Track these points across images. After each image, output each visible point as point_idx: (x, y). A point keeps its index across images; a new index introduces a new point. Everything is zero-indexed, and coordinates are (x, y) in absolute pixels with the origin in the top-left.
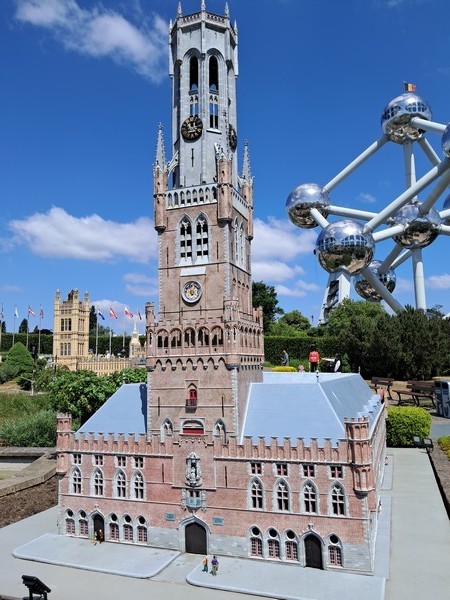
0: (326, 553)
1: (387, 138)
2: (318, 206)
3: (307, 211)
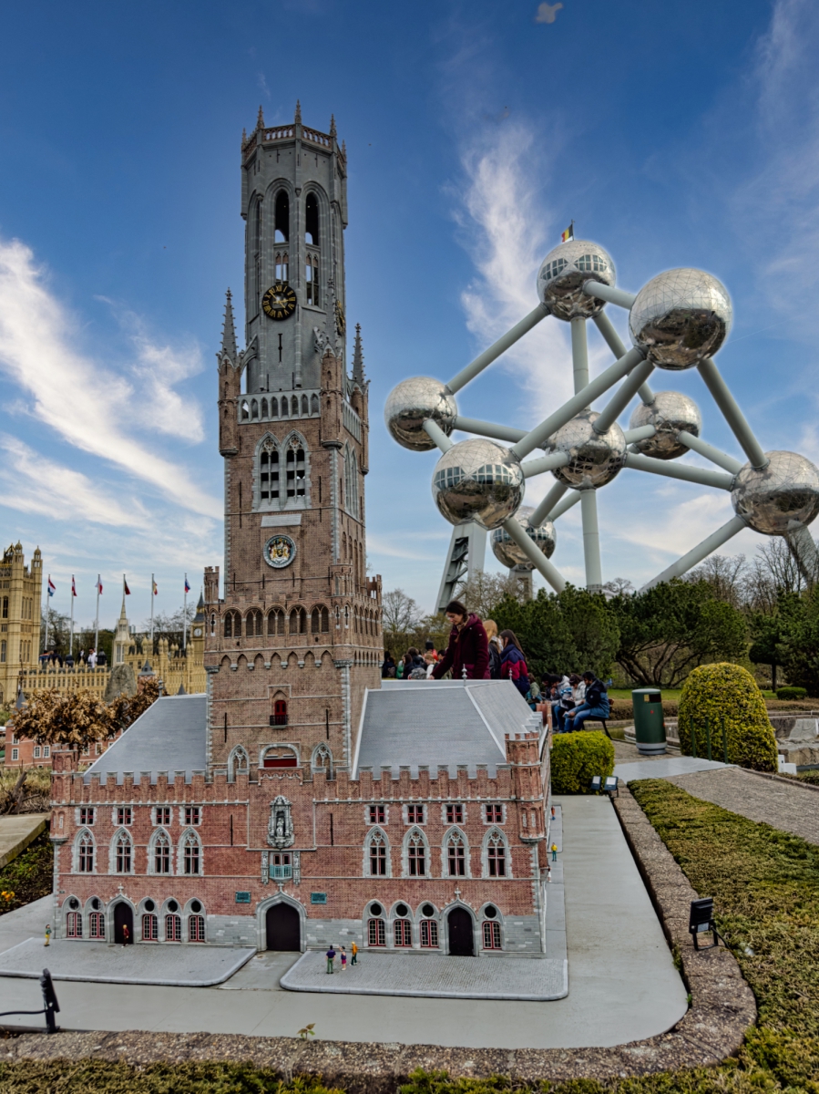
0: (478, 933)
1: (547, 310)
2: (436, 415)
3: (418, 422)
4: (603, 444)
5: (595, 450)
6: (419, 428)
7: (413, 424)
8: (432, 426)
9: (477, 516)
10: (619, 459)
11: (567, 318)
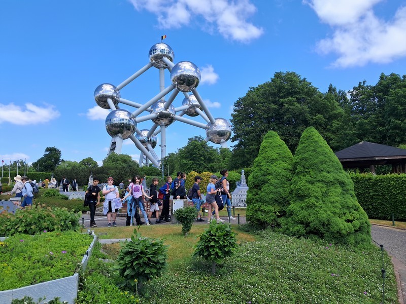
1: (152, 65)
2: (112, 98)
3: (105, 99)
4: (167, 112)
5: (165, 114)
6: (106, 102)
7: (104, 100)
8: (110, 101)
9: (120, 135)
10: (172, 117)
11: (159, 68)
